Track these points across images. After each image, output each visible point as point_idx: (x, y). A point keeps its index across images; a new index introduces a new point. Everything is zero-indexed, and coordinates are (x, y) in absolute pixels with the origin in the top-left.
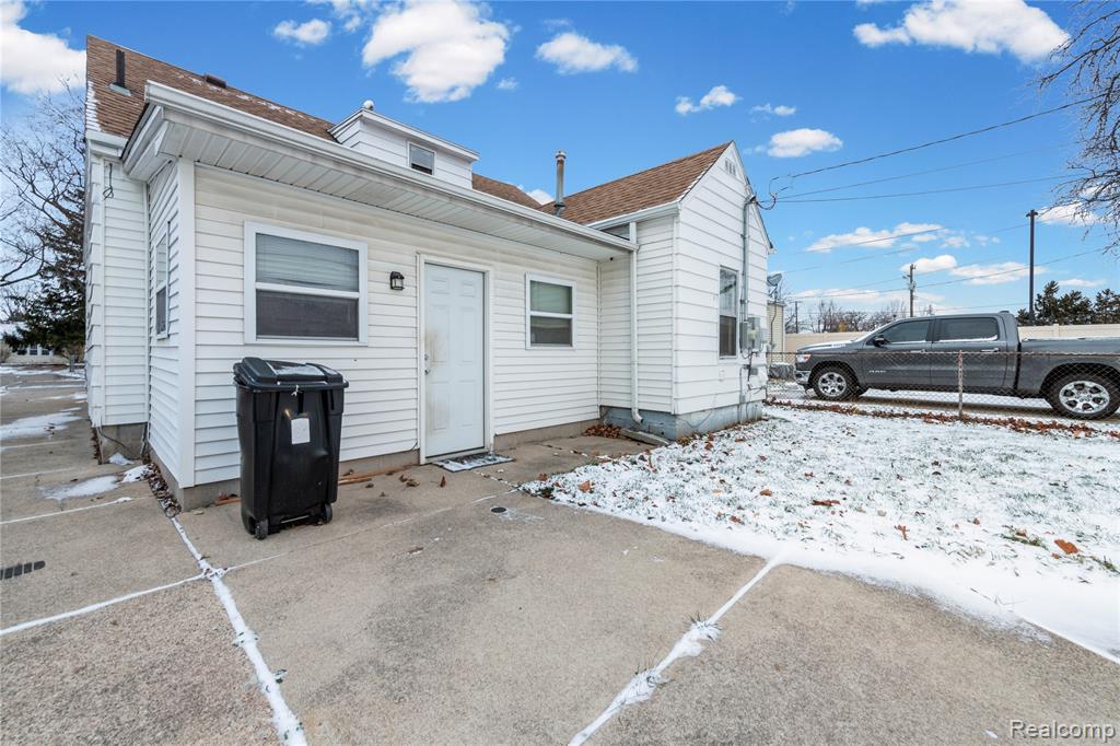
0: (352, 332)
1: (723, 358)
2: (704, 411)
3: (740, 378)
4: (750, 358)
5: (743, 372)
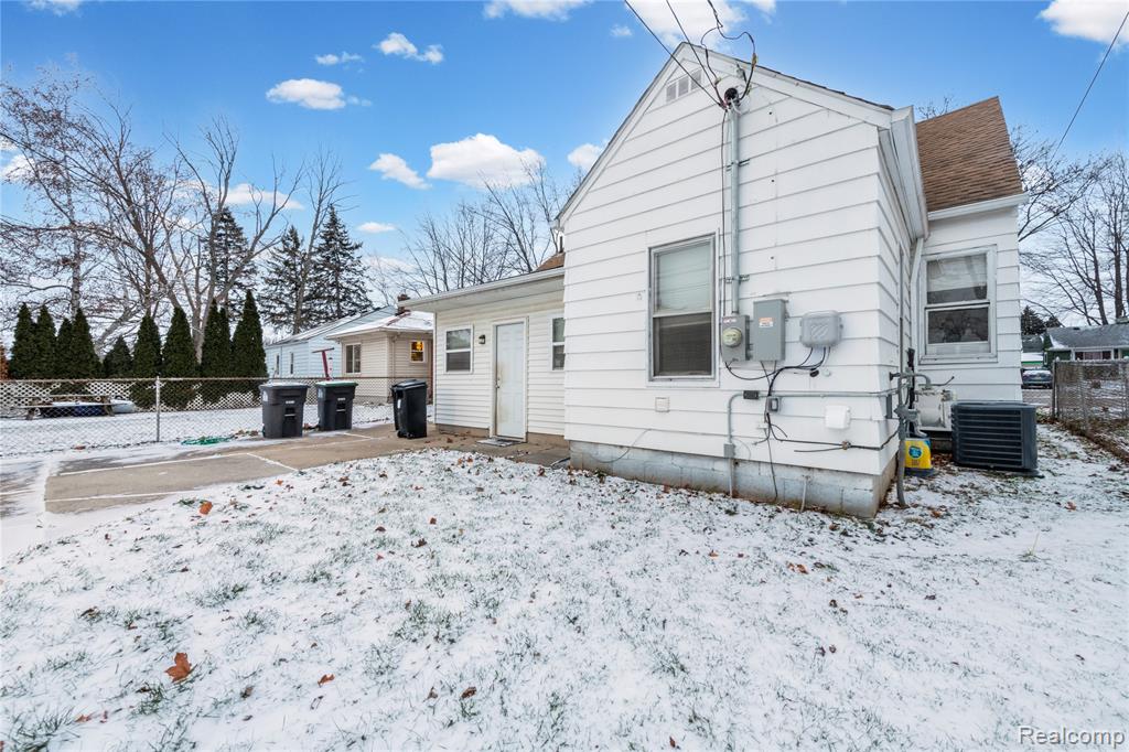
0: (468, 367)
1: (671, 380)
2: (621, 447)
3: (730, 413)
4: (771, 377)
5: (741, 405)
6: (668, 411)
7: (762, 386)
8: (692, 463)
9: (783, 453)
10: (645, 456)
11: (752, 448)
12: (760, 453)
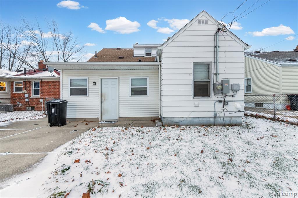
0: (85, 94)
1: (199, 98)
2: (183, 117)
3: (215, 106)
4: (224, 97)
5: (217, 104)
6: (198, 106)
7: (222, 99)
8: (204, 119)
9: (227, 114)
10: (190, 119)
11: (220, 114)
12: (222, 115)
